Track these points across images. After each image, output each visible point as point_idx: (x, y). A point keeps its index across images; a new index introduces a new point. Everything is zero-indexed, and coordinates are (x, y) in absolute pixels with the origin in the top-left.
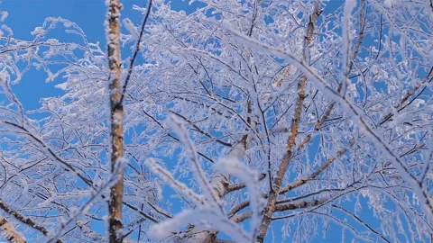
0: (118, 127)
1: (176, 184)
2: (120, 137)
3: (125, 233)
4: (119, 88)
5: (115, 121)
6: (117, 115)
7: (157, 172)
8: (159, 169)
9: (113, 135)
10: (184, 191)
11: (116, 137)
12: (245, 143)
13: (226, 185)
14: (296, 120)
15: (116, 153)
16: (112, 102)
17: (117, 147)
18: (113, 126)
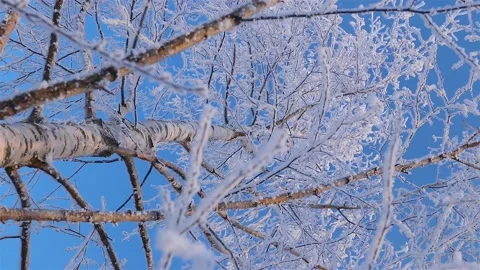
0: (216, 29)
1: (198, 151)
2: (206, 36)
3: (106, 88)
4: (258, 11)
5: (221, 24)
6: (228, 22)
7: (202, 124)
8: (206, 125)
9: (206, 27)
10: (194, 165)
11: (204, 31)
12: (235, 137)
13: (188, 139)
14: (290, 197)
15: (187, 40)
16: (240, 10)
17: (195, 38)
18: (215, 23)
